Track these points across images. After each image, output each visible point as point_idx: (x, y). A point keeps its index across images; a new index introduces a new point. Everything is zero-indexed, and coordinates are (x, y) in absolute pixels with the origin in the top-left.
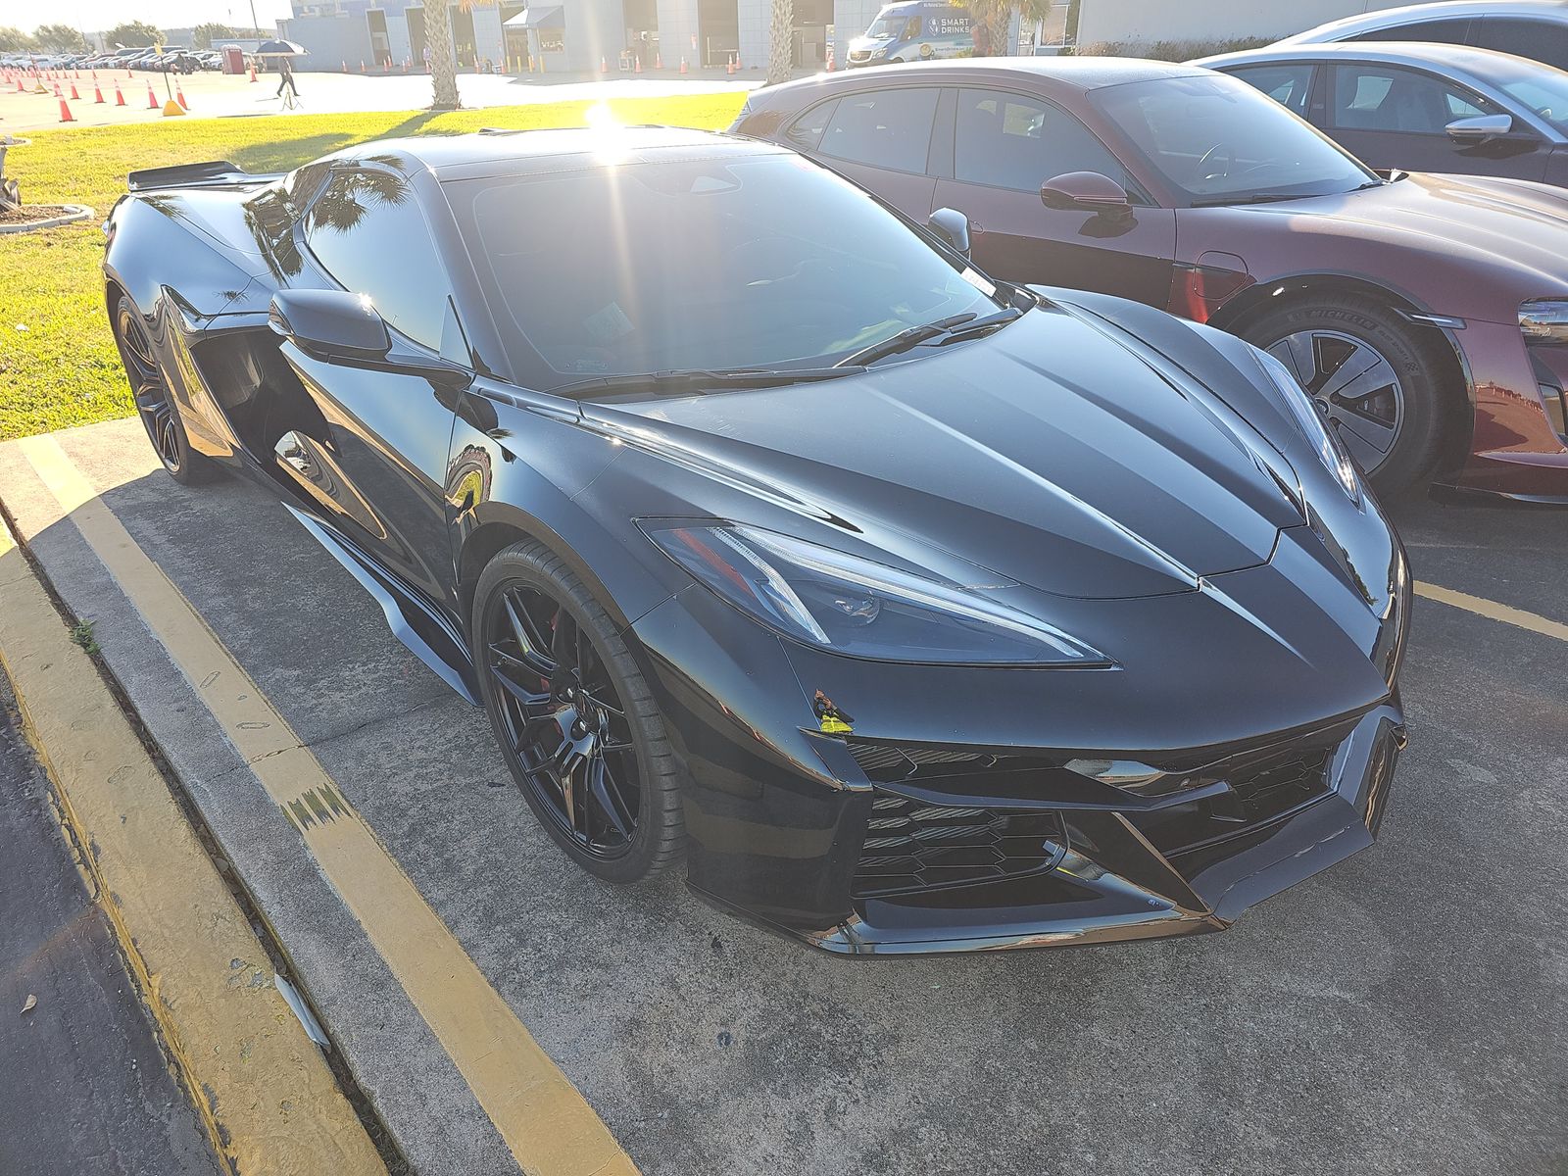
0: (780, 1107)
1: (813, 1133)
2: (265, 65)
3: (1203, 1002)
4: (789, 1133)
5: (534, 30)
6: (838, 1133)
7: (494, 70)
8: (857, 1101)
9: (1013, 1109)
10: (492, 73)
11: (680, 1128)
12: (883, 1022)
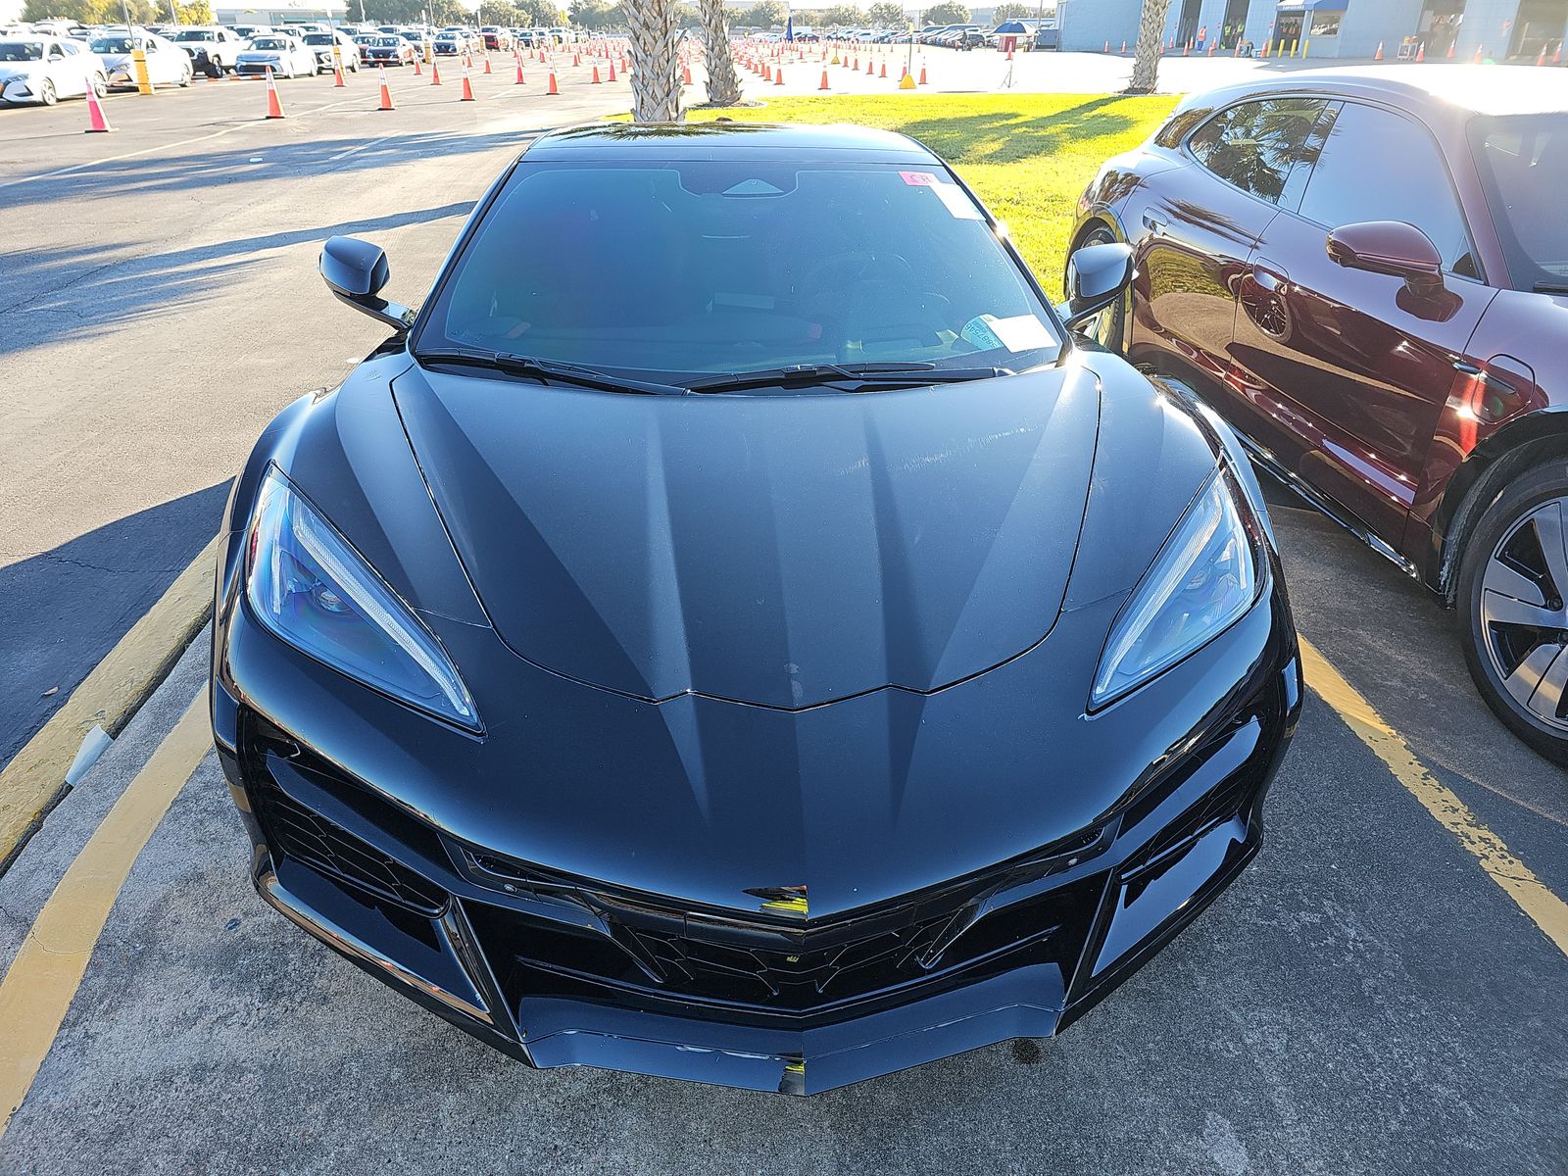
0: (202, 994)
1: (195, 1024)
2: (1035, 44)
3: (558, 1142)
4: (184, 1014)
5: (1310, 11)
6: (207, 1037)
7: (1253, 53)
8: (245, 1025)
9: (315, 1108)
10: (1250, 56)
11: (137, 963)
12: (334, 984)
